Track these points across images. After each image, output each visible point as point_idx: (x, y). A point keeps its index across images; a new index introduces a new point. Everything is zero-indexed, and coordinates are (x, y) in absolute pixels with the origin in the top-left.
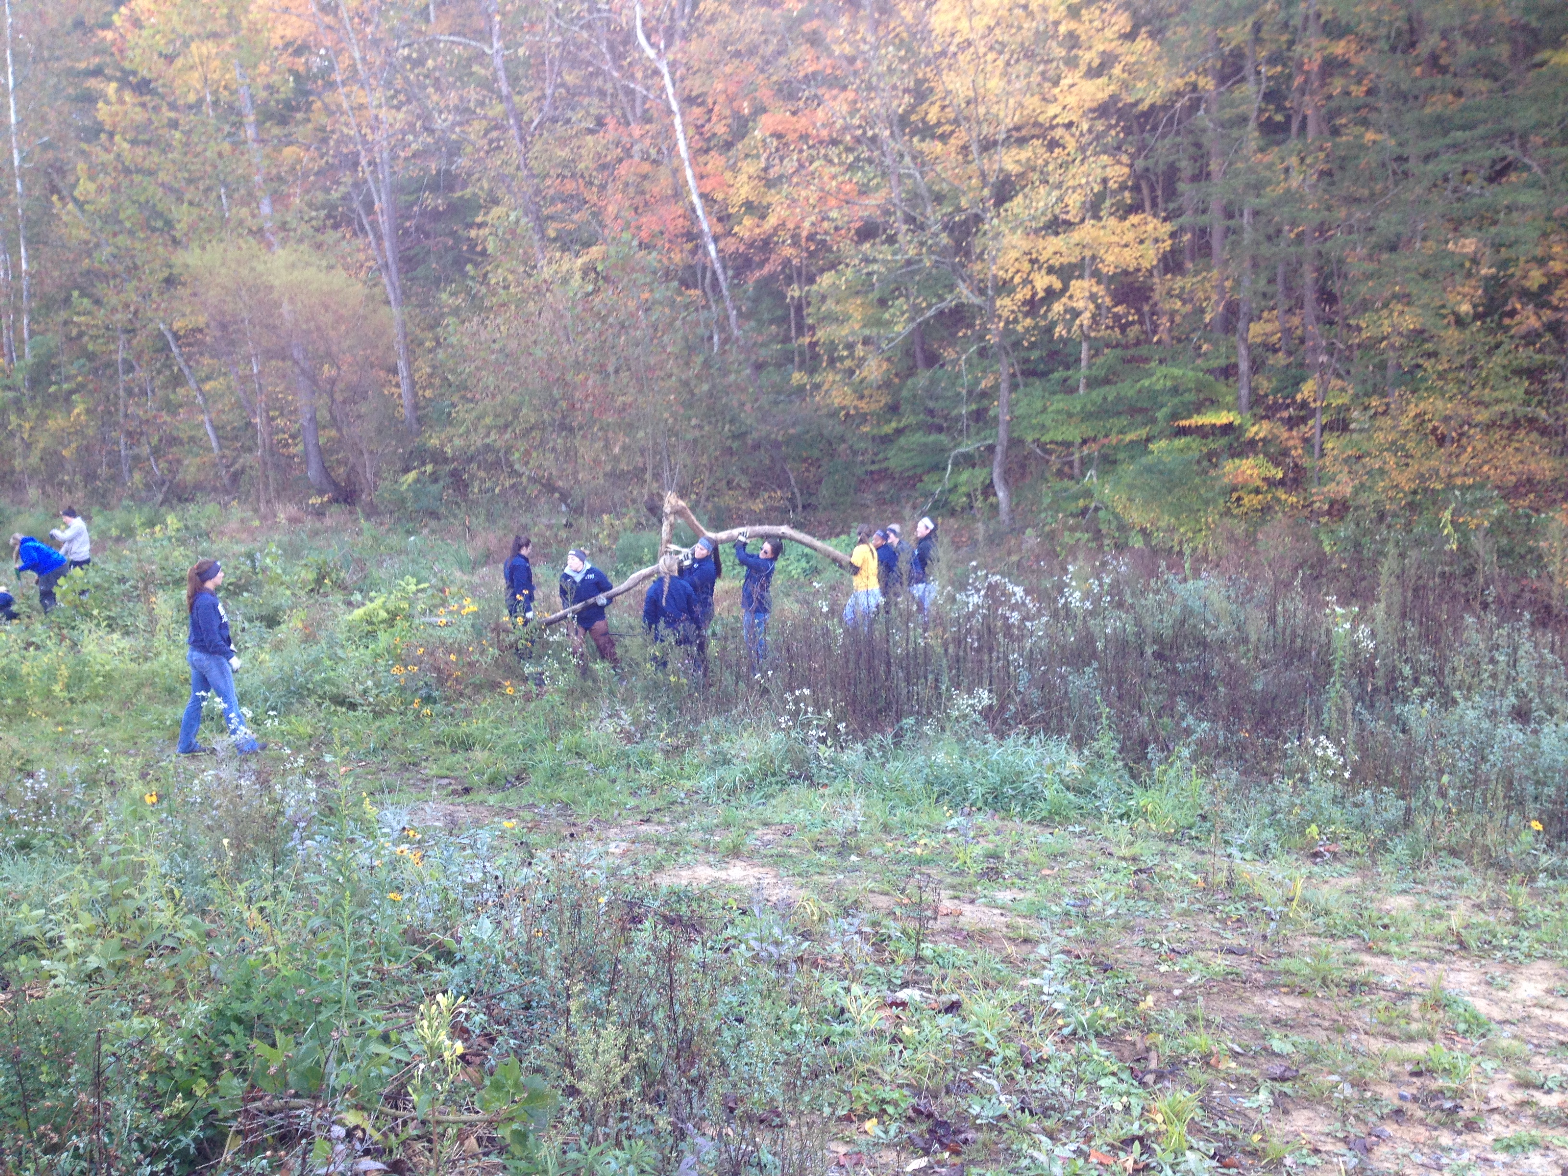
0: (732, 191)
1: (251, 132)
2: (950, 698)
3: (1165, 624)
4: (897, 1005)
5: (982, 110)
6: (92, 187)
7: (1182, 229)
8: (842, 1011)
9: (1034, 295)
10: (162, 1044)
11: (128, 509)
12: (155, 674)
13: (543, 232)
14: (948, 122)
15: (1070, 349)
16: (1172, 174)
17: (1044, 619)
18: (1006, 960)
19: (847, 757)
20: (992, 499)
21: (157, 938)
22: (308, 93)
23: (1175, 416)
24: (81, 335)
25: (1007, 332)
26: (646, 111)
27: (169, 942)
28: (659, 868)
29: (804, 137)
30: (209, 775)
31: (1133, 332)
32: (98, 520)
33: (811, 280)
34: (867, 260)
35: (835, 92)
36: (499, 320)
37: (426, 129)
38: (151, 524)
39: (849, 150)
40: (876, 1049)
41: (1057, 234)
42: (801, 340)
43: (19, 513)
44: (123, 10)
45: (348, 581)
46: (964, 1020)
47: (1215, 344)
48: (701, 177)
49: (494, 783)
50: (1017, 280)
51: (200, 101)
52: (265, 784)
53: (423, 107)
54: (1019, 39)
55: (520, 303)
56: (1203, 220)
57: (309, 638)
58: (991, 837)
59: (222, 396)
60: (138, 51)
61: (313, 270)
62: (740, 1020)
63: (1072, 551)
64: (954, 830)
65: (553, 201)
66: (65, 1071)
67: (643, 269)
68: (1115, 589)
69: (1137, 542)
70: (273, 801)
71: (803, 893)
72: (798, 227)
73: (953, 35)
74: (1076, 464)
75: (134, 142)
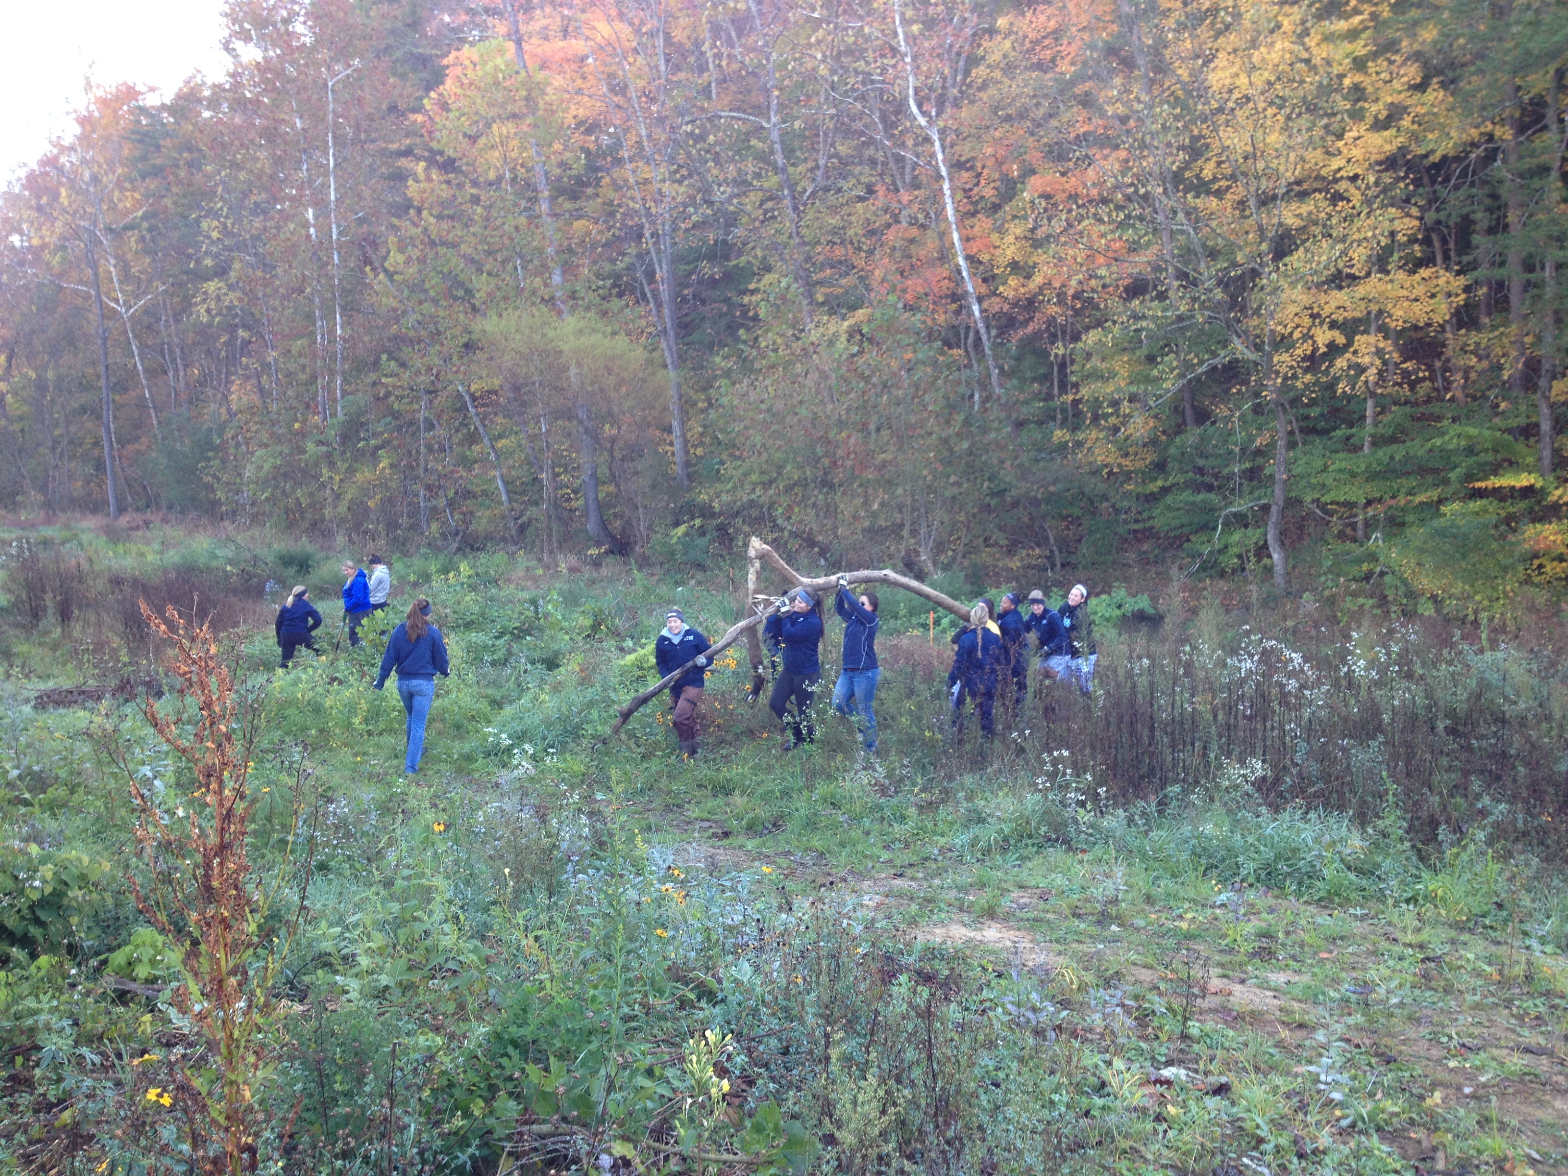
0: (998, 252)
1: (544, 207)
2: (1220, 767)
3: (1460, 699)
4: (1162, 1083)
5: (1261, 165)
6: (401, 258)
7: (1477, 283)
8: (1103, 1085)
9: (1315, 350)
10: (445, 1061)
11: (426, 557)
12: (445, 710)
13: (811, 295)
14: (1225, 178)
15: (1353, 406)
16: (1466, 226)
17: (1325, 688)
18: (1279, 1044)
19: (1105, 823)
20: (1266, 561)
21: (441, 960)
22: (598, 169)
23: (1469, 477)
24: (388, 394)
25: (1285, 388)
26: (915, 178)
27: (451, 965)
28: (913, 922)
29: (1073, 197)
30: (492, 808)
31: (1424, 389)
32: (398, 566)
33: (1076, 338)
34: (1136, 317)
35: (1106, 151)
36: (768, 382)
37: (706, 202)
38: (446, 571)
39: (1119, 208)
40: (1139, 1126)
41: (1340, 288)
42: (1064, 398)
43: (328, 558)
44: (433, 94)
45: (621, 628)
46: (1233, 1103)
47: (1515, 401)
48: (966, 240)
49: (751, 829)
50: (1297, 335)
51: (500, 179)
52: (543, 819)
53: (703, 180)
54: (1301, 93)
55: (788, 365)
56: (1501, 273)
57: (585, 681)
58: (1264, 915)
59: (513, 452)
60: (445, 132)
61: (600, 336)
62: (997, 1085)
63: (1356, 617)
64: (1223, 905)
65: (822, 267)
66: (360, 1081)
67: (907, 330)
68: (1403, 659)
69: (1427, 610)
70: (549, 835)
71: (1061, 959)
72: (1064, 286)
73: (1230, 91)
74: (1360, 526)
75: (439, 217)
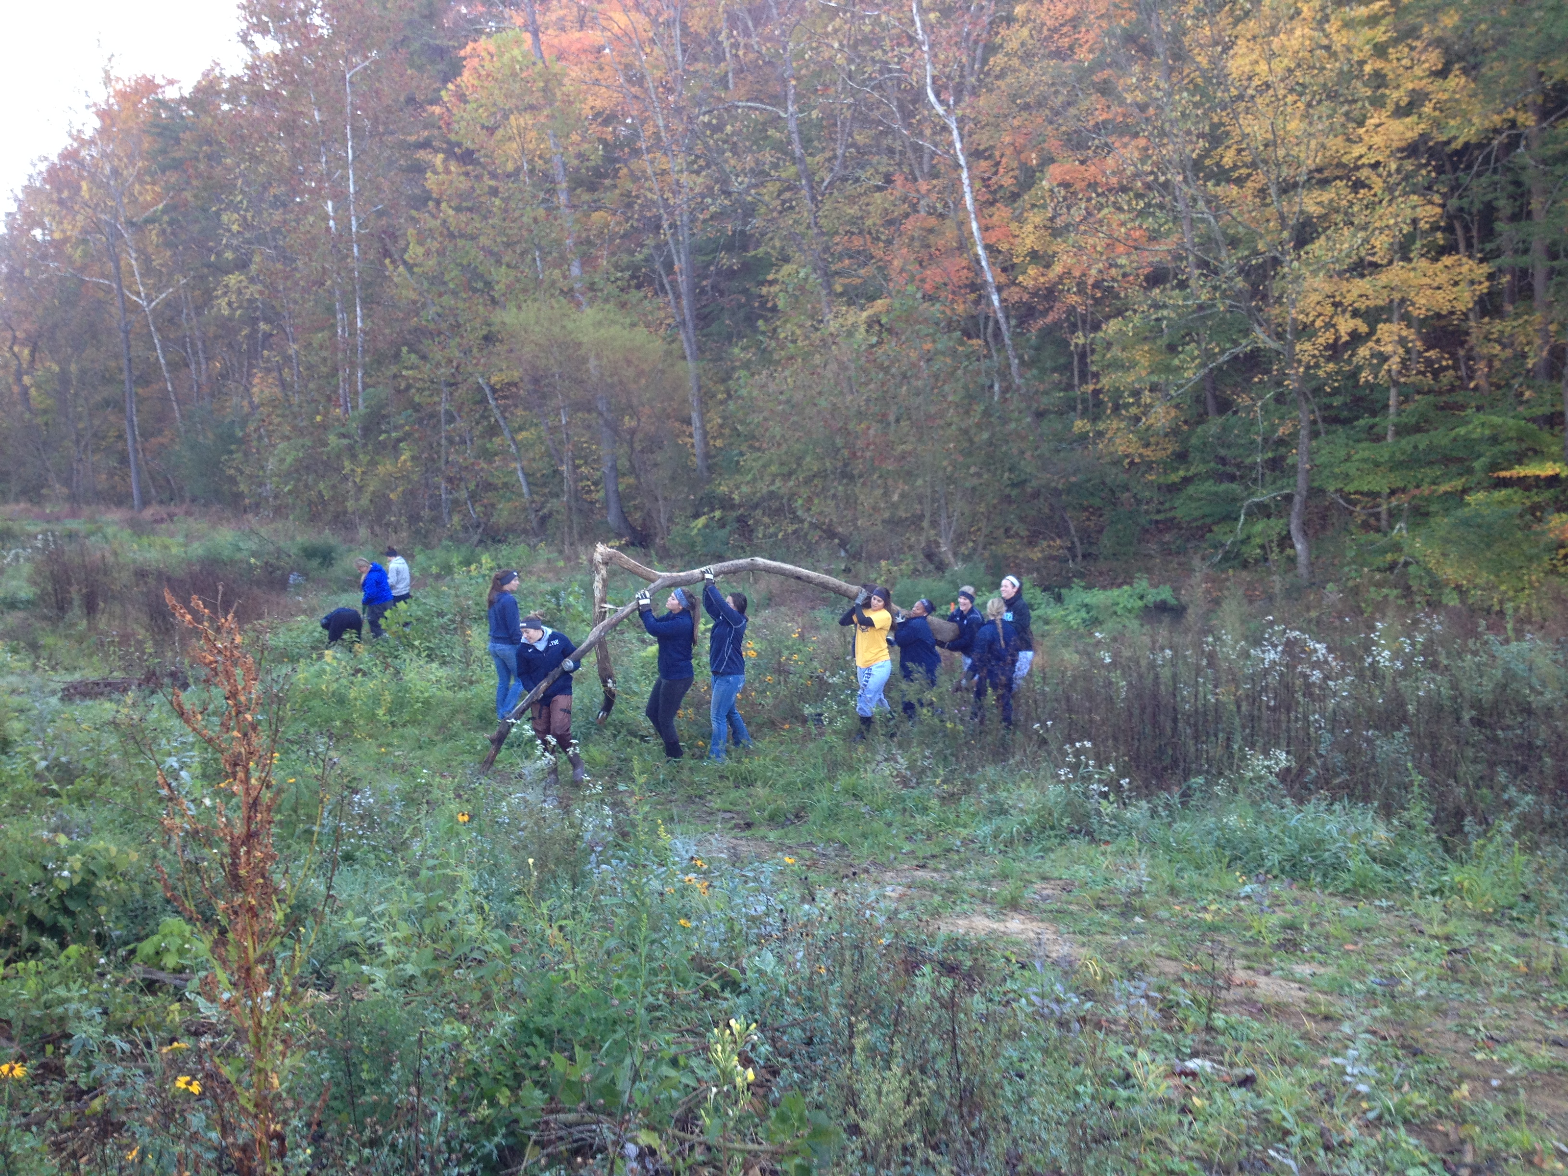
0: (1017, 241)
1: (563, 198)
2: (1243, 758)
3: (1485, 689)
4: (1187, 1075)
5: (1281, 152)
6: (420, 251)
7: (1500, 270)
8: (1128, 1076)
9: (1337, 339)
10: (471, 1050)
11: (447, 549)
12: (468, 702)
13: (829, 286)
14: (1245, 165)
15: (1376, 395)
16: (1489, 212)
17: (1349, 679)
18: (1305, 1036)
19: (1128, 814)
20: (1289, 551)
21: (466, 949)
22: (616, 160)
23: (1494, 466)
24: (408, 387)
25: (1307, 377)
26: (933, 167)
27: (477, 955)
28: (936, 913)
29: (1092, 186)
30: (515, 798)
31: (1448, 377)
32: (420, 558)
33: (1096, 327)
34: (1156, 306)
35: (1126, 139)
36: (787, 373)
37: (724, 192)
38: (467, 563)
39: (1139, 196)
40: (1165, 1118)
41: (1362, 276)
42: (1084, 388)
43: (350, 550)
44: (450, 86)
46: (1259, 1095)
47: (1539, 390)
48: (985, 229)
49: (774, 820)
50: (1319, 323)
51: (518, 170)
52: (567, 810)
53: (721, 170)
54: (1321, 80)
55: (807, 356)
56: (1523, 261)
58: (1289, 907)
59: (534, 445)
60: (463, 124)
61: (619, 327)
62: (1021, 1077)
63: (1380, 607)
64: (1248, 897)
65: (840, 258)
66: (387, 1069)
67: (926, 320)
68: (1428, 649)
69: (1452, 600)
70: (572, 826)
71: (1084, 951)
72: (1084, 275)
73: (1250, 79)
74: (1384, 516)
75: (458, 209)
